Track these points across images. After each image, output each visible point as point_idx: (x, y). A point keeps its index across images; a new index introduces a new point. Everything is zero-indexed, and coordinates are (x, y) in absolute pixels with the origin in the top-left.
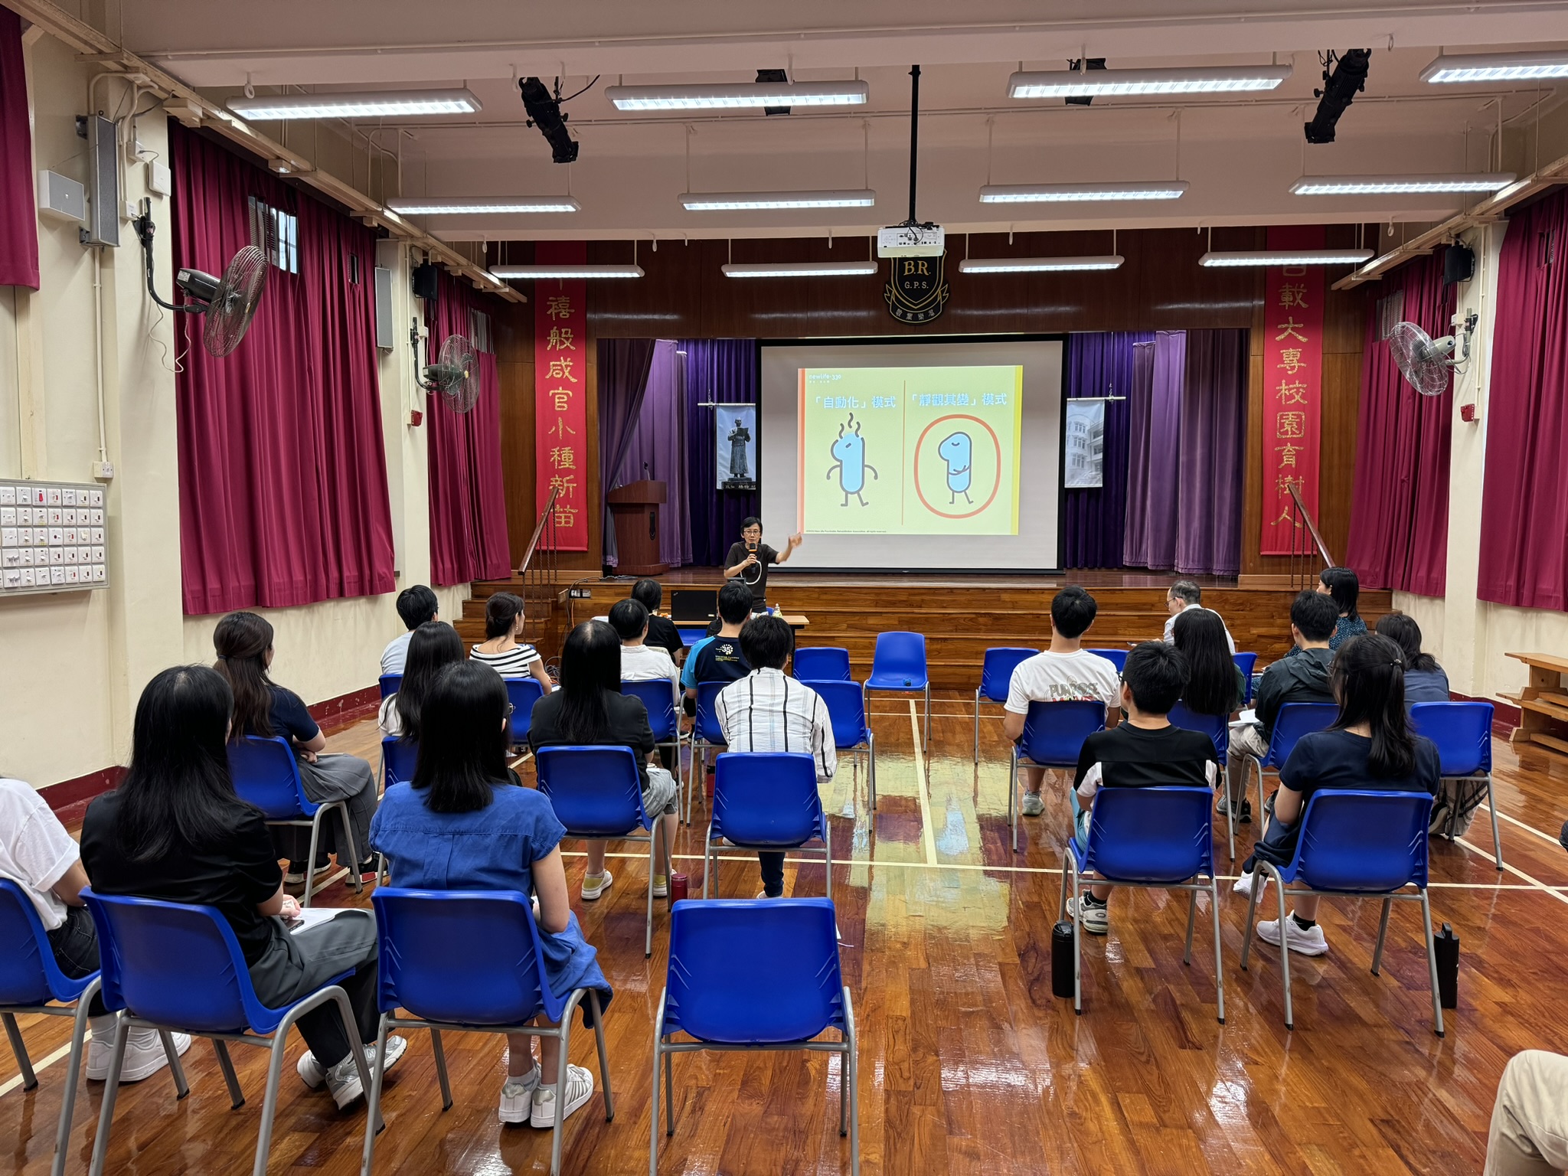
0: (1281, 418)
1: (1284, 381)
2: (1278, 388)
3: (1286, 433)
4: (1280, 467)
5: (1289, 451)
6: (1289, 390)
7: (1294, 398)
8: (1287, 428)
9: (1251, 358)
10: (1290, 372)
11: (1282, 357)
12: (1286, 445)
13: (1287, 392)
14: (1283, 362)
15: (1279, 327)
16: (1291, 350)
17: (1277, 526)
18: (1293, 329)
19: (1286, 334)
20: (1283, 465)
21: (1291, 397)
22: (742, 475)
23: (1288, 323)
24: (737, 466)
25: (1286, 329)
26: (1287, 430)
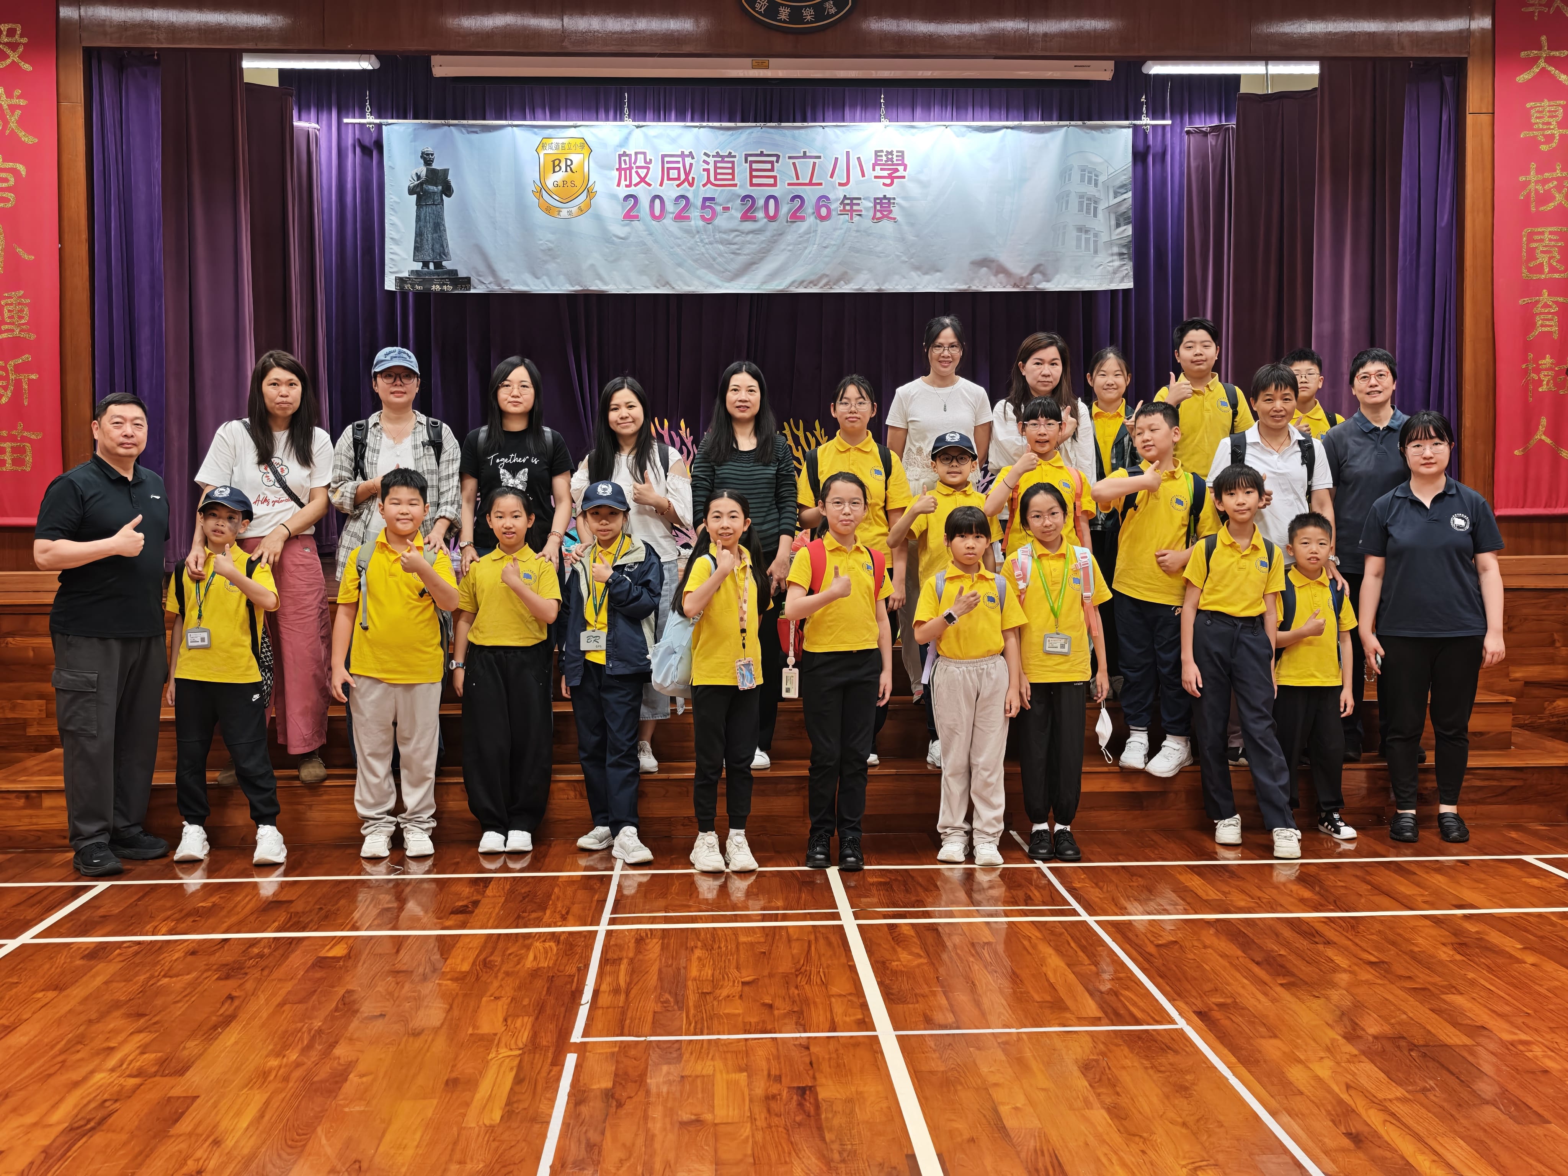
0: (1530, 239)
1: (1533, 165)
2: (1522, 179)
3: (1539, 269)
4: (1531, 337)
5: (1546, 306)
6: (1545, 182)
7: (1553, 198)
8: (1543, 259)
9: (1469, 119)
10: (1544, 148)
11: (1529, 117)
12: (1540, 294)
13: (1539, 187)
14: (1530, 127)
15: (1523, 54)
16: (1546, 103)
17: (1526, 457)
18: (1550, 60)
19: (1536, 70)
20: (1536, 333)
21: (1546, 198)
22: (438, 265)
23: (1540, 48)
24: (427, 247)
25: (1535, 60)
26: (1542, 264)
